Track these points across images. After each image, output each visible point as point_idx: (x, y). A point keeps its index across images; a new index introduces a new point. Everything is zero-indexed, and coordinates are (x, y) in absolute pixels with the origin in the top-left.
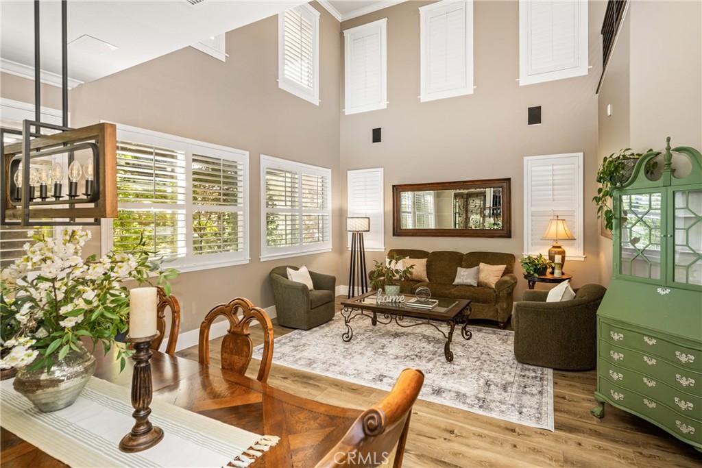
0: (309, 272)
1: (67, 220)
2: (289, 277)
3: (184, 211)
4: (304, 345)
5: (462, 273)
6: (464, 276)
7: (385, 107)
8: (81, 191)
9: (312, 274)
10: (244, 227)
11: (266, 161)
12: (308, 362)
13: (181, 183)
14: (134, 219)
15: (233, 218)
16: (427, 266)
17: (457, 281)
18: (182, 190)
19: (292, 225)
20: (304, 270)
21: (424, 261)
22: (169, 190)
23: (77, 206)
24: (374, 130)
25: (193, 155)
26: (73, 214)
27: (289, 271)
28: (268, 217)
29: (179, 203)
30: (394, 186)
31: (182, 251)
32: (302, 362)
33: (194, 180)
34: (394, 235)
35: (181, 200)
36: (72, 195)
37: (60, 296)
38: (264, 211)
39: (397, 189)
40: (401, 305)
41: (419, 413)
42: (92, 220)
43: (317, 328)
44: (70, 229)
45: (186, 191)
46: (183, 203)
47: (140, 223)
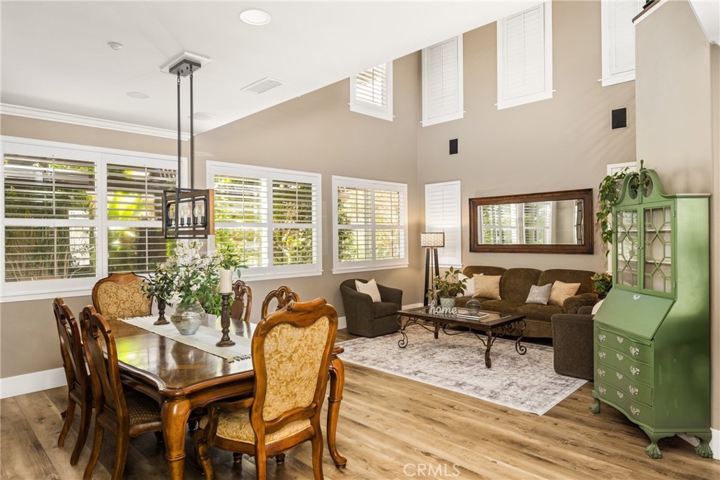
0: (377, 285)
1: (192, 236)
2: (357, 289)
3: (266, 229)
4: (363, 348)
5: (534, 291)
6: (536, 294)
7: (462, 117)
8: (199, 221)
9: (380, 287)
10: (317, 242)
11: (337, 181)
12: (361, 358)
13: (264, 206)
14: (230, 235)
15: (307, 233)
16: (500, 283)
17: (529, 299)
18: (265, 211)
19: (365, 240)
20: (372, 283)
21: (497, 278)
22: (256, 211)
23: (197, 229)
24: (450, 141)
25: (274, 181)
26: (194, 234)
27: (358, 284)
28: (339, 234)
29: (263, 222)
30: (470, 200)
31: (265, 262)
32: (357, 358)
33: (274, 202)
34: (471, 251)
35: (264, 219)
36: (195, 223)
37: (190, 275)
38: (336, 227)
39: (473, 203)
40: (453, 316)
41: (434, 395)
42: (203, 236)
43: (381, 337)
44: (194, 240)
45: (268, 211)
46: (266, 222)
47: (235, 239)
